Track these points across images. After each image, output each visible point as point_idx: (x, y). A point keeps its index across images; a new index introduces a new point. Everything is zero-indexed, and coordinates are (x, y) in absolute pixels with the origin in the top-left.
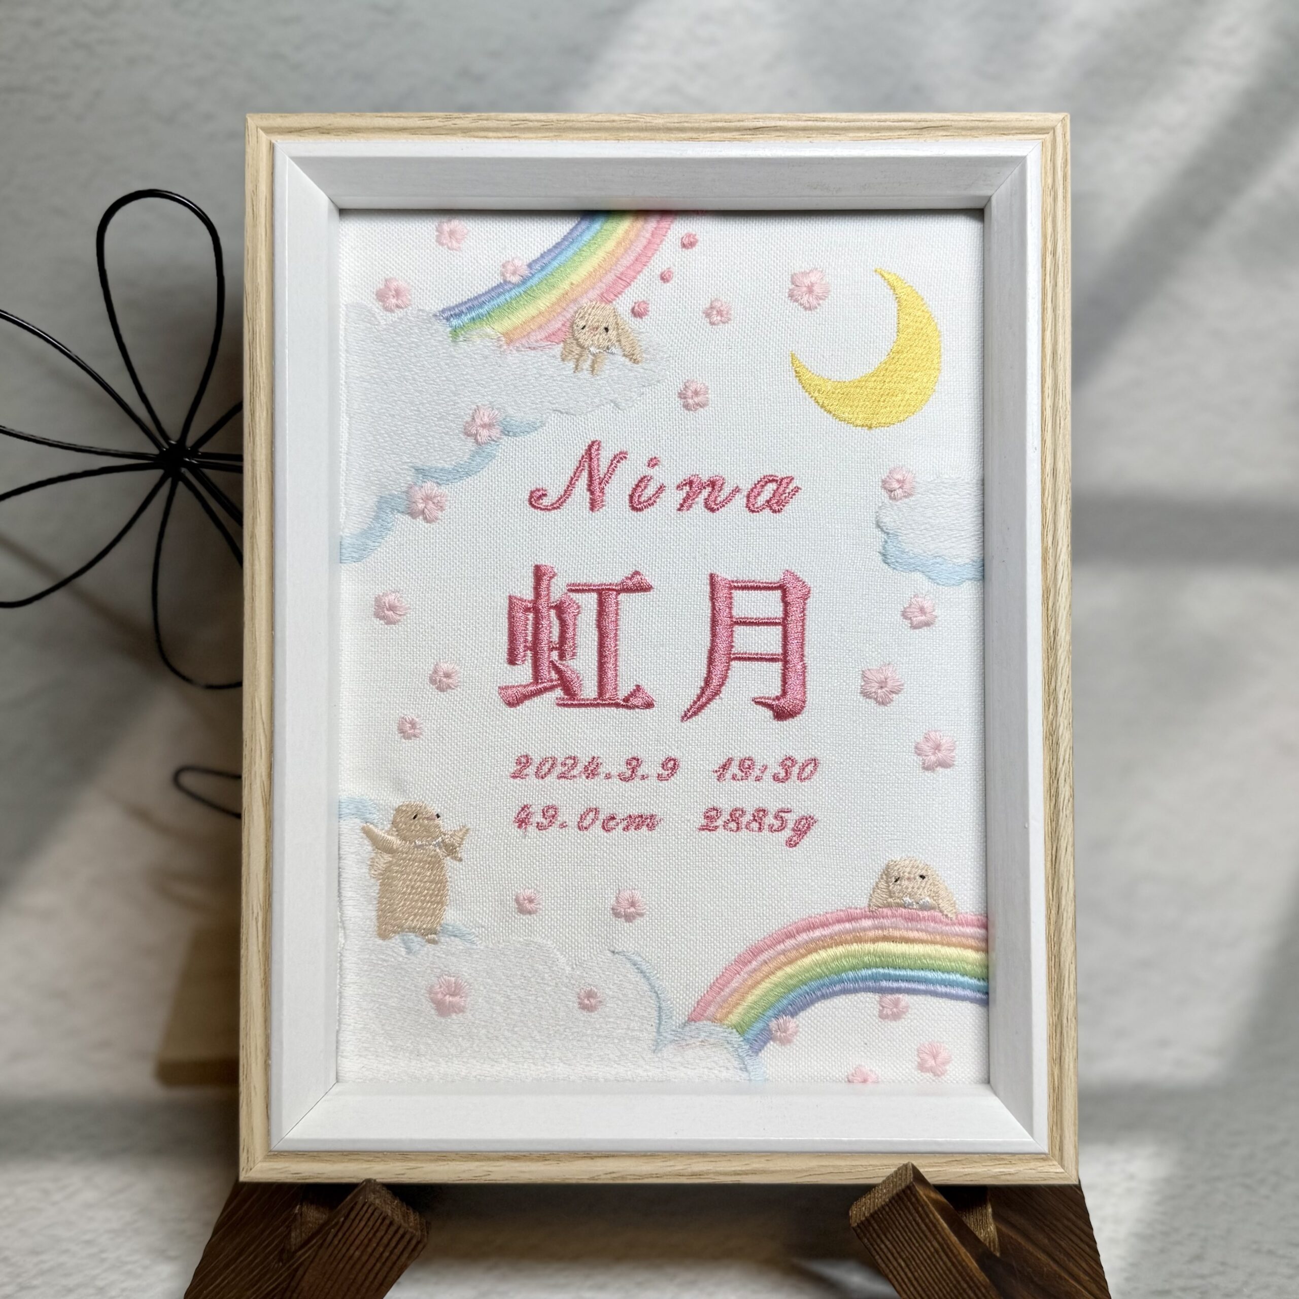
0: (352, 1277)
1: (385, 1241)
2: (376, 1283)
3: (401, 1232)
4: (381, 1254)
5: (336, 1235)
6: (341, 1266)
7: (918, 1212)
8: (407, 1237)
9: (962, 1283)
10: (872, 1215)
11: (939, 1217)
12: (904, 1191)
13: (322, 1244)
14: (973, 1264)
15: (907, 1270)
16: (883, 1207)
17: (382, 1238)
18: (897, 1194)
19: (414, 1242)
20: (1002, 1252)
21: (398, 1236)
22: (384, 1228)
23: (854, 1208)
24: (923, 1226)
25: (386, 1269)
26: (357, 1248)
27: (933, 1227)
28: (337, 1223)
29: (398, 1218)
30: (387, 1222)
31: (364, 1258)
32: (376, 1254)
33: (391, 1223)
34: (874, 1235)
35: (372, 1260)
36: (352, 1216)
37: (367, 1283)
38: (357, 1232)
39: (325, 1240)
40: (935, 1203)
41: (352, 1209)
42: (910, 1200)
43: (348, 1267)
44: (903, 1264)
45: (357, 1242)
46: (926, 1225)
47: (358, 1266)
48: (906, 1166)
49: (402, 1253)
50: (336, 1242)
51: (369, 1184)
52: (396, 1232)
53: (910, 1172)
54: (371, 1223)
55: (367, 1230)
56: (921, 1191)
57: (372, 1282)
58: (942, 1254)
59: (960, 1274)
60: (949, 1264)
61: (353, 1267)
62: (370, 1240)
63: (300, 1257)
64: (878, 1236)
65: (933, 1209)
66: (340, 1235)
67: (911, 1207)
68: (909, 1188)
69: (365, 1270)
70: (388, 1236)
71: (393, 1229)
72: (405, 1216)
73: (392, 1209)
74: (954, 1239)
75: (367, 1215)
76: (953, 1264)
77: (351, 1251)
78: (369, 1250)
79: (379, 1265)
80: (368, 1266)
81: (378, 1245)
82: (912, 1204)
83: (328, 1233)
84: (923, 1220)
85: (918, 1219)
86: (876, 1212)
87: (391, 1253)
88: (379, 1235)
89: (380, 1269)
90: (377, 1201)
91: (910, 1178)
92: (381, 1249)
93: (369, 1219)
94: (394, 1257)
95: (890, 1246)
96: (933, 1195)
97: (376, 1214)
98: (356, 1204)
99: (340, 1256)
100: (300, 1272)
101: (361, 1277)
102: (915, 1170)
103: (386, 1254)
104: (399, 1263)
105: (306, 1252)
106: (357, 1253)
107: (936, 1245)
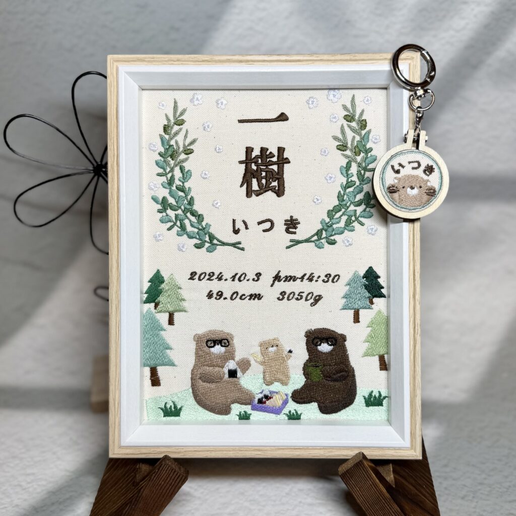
0: (161, 491)
1: (173, 478)
2: (170, 494)
3: (178, 474)
4: (171, 483)
5: (155, 476)
6: (157, 488)
7: (364, 470)
8: (181, 476)
9: (381, 497)
10: (347, 471)
11: (372, 472)
12: (359, 462)
13: (149, 480)
14: (384, 490)
15: (360, 492)
16: (351, 468)
17: (171, 477)
18: (356, 464)
19: (183, 478)
20: (396, 485)
21: (178, 476)
22: (172, 473)
23: (340, 468)
24: (366, 475)
25: (173, 488)
26: (163, 481)
27: (370, 477)
28: (155, 472)
29: (177, 469)
30: (173, 471)
31: (165, 485)
32: (170, 483)
33: (175, 472)
34: (348, 479)
35: (168, 485)
36: (161, 469)
37: (167, 494)
38: (162, 475)
39: (151, 478)
40: (371, 467)
41: (160, 467)
42: (361, 465)
43: (160, 488)
44: (358, 489)
45: (163, 478)
46: (367, 476)
47: (163, 487)
48: (360, 453)
49: (179, 482)
50: (155, 479)
51: (166, 458)
52: (177, 474)
53: (361, 455)
54: (167, 472)
55: (166, 474)
56: (365, 463)
57: (168, 494)
58: (373, 486)
59: (380, 494)
60: (376, 490)
61: (161, 487)
62: (167, 478)
63: (142, 485)
64: (349, 479)
65: (369, 469)
66: (156, 476)
67: (361, 468)
68: (361, 461)
69: (166, 489)
70: (174, 476)
71: (176, 473)
72: (180, 468)
73: (175, 466)
74: (377, 481)
75: (166, 469)
76: (377, 490)
77: (160, 483)
78: (167, 481)
79: (170, 487)
80: (167, 487)
81: (170, 479)
82: (362, 468)
83: (152, 475)
84: (366, 473)
85: (364, 473)
86: (348, 470)
87: (175, 482)
88: (171, 476)
89: (171, 488)
90: (170, 463)
91: (361, 458)
92: (171, 481)
93: (167, 470)
94: (176, 484)
95: (354, 483)
96: (370, 464)
97: (169, 468)
98: (162, 465)
99: (156, 484)
100: (142, 490)
101: (165, 491)
102: (363, 453)
103: (173, 483)
104: (178, 486)
105: (144, 483)
106: (163, 483)
107: (370, 482)
